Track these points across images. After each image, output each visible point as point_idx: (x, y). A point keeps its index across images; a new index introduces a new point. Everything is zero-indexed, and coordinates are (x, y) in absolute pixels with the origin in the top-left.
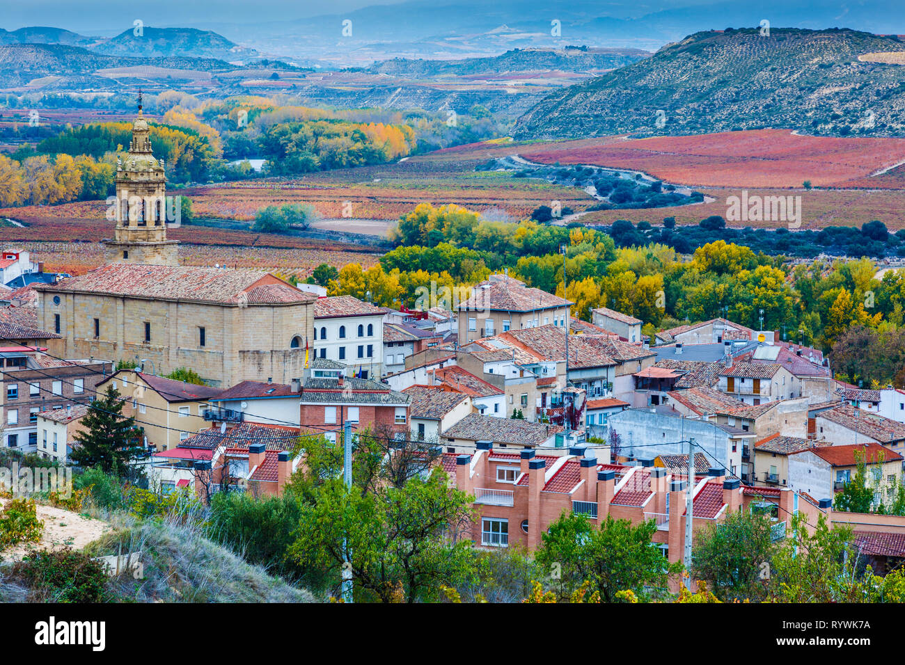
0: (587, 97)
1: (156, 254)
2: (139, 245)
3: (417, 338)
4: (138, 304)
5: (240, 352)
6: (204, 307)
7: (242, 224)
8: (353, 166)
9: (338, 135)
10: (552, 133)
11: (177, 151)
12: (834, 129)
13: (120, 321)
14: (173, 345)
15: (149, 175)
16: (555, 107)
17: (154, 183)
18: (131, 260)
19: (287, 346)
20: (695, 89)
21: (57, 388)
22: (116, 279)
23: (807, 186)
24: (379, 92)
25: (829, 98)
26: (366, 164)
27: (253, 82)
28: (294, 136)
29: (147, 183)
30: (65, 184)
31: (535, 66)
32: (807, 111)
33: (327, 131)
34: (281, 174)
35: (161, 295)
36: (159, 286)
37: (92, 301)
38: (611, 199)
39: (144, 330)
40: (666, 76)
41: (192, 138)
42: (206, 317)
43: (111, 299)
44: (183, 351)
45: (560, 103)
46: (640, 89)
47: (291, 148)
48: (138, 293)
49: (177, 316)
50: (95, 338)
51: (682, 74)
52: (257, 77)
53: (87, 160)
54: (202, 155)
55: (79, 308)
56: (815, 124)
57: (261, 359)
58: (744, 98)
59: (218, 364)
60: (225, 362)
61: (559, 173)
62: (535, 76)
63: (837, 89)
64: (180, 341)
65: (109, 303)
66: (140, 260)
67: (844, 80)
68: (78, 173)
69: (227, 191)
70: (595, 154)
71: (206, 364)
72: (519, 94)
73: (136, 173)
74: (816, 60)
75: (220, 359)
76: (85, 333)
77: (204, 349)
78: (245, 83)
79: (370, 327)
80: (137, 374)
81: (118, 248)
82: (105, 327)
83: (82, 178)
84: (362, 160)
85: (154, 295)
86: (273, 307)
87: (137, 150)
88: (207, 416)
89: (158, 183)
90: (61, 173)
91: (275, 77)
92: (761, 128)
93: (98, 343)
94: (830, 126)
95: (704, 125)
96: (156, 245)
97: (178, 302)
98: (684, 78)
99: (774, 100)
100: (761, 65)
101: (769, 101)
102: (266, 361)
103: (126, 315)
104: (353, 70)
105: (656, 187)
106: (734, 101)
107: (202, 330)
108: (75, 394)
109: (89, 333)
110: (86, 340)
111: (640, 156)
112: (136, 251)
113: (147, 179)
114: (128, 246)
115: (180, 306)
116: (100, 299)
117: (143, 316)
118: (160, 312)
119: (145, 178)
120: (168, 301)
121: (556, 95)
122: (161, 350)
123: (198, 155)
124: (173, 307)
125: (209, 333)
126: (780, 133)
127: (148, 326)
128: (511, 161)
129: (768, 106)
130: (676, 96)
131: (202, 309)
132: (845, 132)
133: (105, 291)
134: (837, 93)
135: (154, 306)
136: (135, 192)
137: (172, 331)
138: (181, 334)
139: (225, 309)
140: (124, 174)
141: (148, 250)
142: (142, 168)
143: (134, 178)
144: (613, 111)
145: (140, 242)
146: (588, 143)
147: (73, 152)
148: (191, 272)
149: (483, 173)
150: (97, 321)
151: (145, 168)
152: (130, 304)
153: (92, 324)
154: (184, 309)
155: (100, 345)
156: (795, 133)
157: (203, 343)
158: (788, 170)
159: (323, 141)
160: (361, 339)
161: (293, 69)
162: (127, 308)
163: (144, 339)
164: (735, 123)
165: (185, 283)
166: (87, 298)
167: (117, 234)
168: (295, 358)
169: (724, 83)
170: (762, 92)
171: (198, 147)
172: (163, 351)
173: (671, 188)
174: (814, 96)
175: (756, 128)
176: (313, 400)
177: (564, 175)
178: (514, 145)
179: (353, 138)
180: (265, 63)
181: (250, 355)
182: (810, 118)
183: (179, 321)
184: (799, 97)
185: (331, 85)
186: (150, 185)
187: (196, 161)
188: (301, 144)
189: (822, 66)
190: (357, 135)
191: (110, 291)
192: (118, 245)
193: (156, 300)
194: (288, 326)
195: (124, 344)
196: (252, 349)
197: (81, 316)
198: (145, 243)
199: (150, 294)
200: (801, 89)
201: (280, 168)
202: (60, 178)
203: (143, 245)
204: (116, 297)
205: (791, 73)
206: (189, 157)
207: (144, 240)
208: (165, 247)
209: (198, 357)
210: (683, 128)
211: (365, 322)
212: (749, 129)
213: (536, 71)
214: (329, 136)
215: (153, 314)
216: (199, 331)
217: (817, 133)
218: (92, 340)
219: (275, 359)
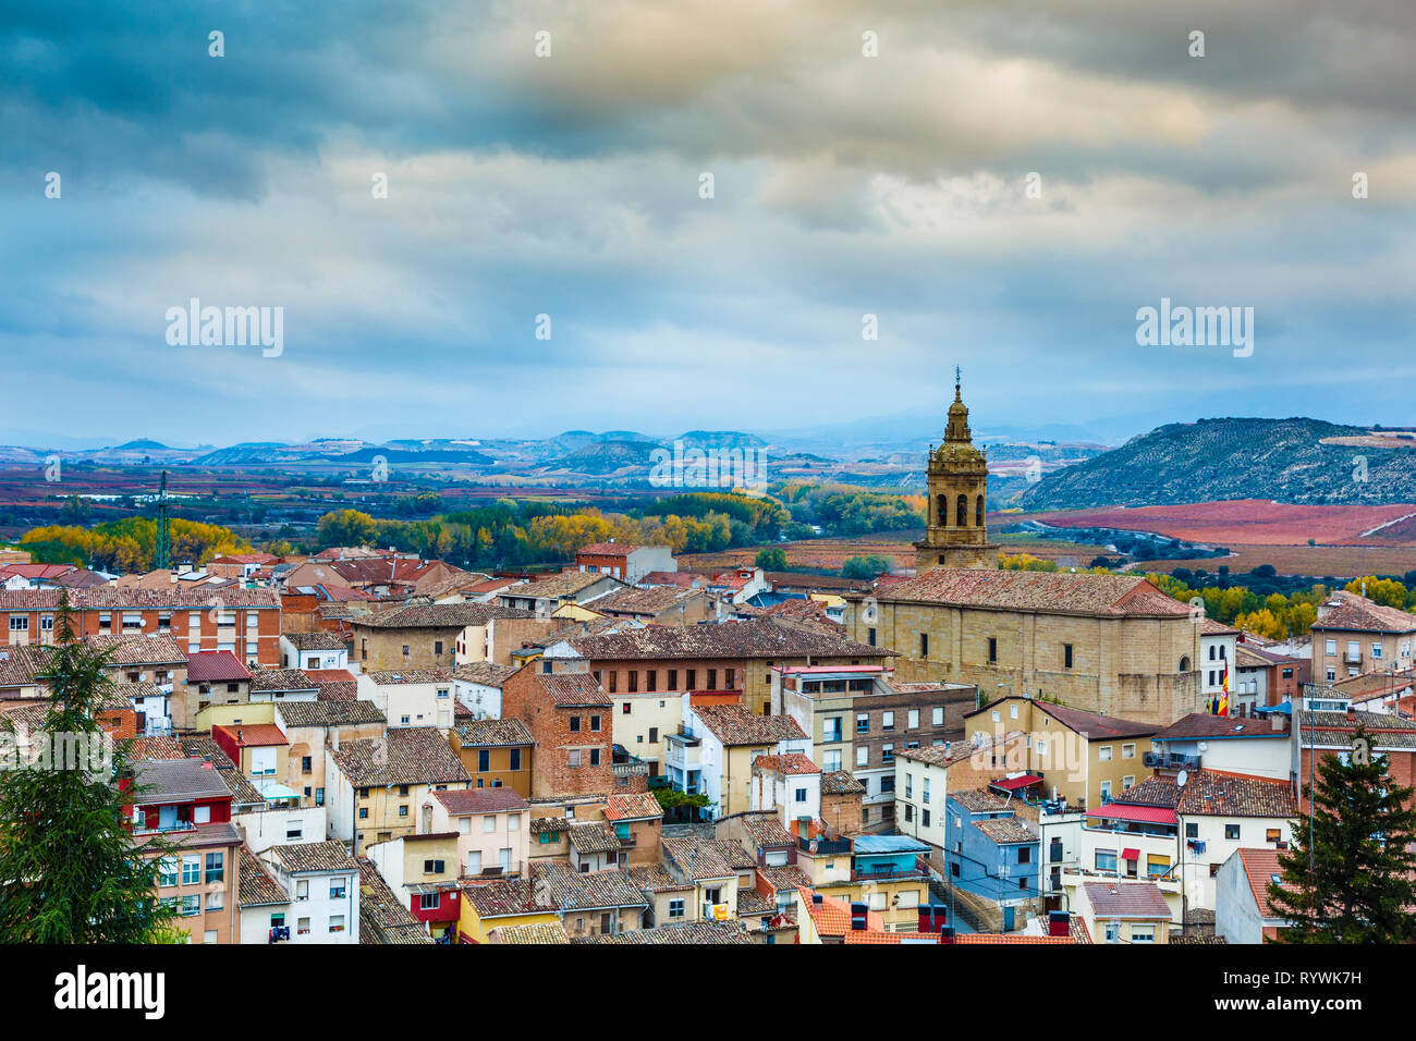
0: (1084, 476)
1: (978, 560)
2: (959, 548)
3: (1271, 663)
4: (981, 616)
5: (1120, 675)
6: (1073, 619)
7: (830, 572)
8: (898, 529)
9: (885, 504)
10: (1057, 504)
11: (757, 515)
12: (1310, 498)
13: (957, 636)
14: (1028, 666)
15: (970, 467)
16: (1057, 483)
17: (976, 476)
18: (948, 567)
19: (1176, 670)
20: (1178, 468)
21: (913, 719)
22: (944, 586)
23: (1312, 543)
24: (894, 476)
25: (1299, 474)
26: (909, 528)
27: (790, 470)
28: (848, 505)
29: (969, 474)
30: (674, 540)
31: (1014, 457)
32: (1281, 485)
33: (875, 501)
34: (843, 535)
35: (1011, 604)
36: (1005, 594)
37: (918, 613)
38: (1135, 554)
39: (988, 648)
40: (1150, 457)
41: (768, 505)
42: (1073, 631)
43: (945, 610)
44: (1043, 674)
45: (1060, 480)
46: (1129, 468)
47: (845, 514)
48: (980, 603)
49: (1035, 631)
50: (922, 657)
51: (1165, 456)
52: (793, 466)
53: (692, 521)
54: (776, 519)
55: (902, 621)
56: (1292, 495)
57: (1144, 685)
58: (1221, 474)
59: (1092, 691)
60: (1101, 688)
61: (1078, 534)
62: (1015, 465)
63: (1305, 467)
64: (1038, 662)
65: (942, 615)
66: (961, 566)
67: (1311, 459)
68: (685, 531)
69: (808, 547)
70: (1106, 519)
71: (1075, 691)
72: (1008, 478)
73: (956, 464)
74: (1282, 443)
75: (1094, 684)
76: (909, 651)
77: (1071, 671)
78: (783, 471)
79: (1222, 648)
80: (1033, 702)
81: (930, 552)
82: (935, 643)
83: (687, 535)
84: (905, 524)
85: (1002, 604)
86: (1160, 619)
87: (955, 437)
88: (1148, 759)
89: (980, 476)
90: (670, 530)
91: (807, 466)
92: (1243, 498)
93: (927, 663)
94: (1306, 496)
95: (1192, 496)
96: (977, 549)
97: (1037, 613)
98: (1167, 459)
99: (1249, 475)
100: (1233, 448)
101: (1245, 476)
102: (1151, 688)
103: (965, 630)
104: (868, 461)
105: (1175, 544)
106: (1213, 477)
107: (1069, 649)
108: (934, 727)
109: (914, 652)
110: (911, 659)
111: (1142, 521)
112: (956, 555)
113: (968, 470)
114: (946, 549)
115: (1038, 618)
116: (929, 610)
117: (987, 630)
118: (1010, 625)
119: (965, 469)
120: (1021, 612)
121: (1055, 474)
122: (1011, 672)
123: (774, 519)
124: (1029, 620)
125: (1079, 652)
126: (1261, 503)
127: (993, 642)
128: (1033, 525)
129: (1244, 481)
130: (1162, 474)
131: (1069, 622)
132: (1321, 501)
133: (936, 600)
134: (1306, 470)
135: (1003, 619)
136: (954, 485)
137: (1028, 649)
138: (1039, 653)
139: (1102, 622)
140: (940, 465)
141: (970, 554)
142: (962, 457)
143: (952, 469)
144: (1108, 487)
145: (959, 544)
146: (1090, 511)
147: (681, 514)
148: (1040, 578)
149: (1011, 535)
150: (924, 637)
151: (966, 457)
152: (969, 616)
153: (917, 641)
154: (1043, 622)
155: (930, 666)
156: (1274, 502)
157: (1069, 663)
158: (1283, 532)
159: (872, 509)
160: (1213, 663)
161: (821, 460)
162: (965, 621)
163: (988, 659)
164: (1218, 494)
165: (1038, 590)
166: (912, 609)
167: (931, 535)
168: (1184, 684)
169: (1202, 463)
170: (1236, 471)
171: (774, 513)
172: (1015, 675)
173: (1188, 545)
174: (1286, 472)
175: (1239, 499)
176: (1319, 741)
177: (1084, 536)
178: (1026, 514)
179: (897, 507)
180: (799, 456)
181: (1131, 680)
182: (1285, 490)
183: (1037, 637)
184: (1272, 473)
185: (853, 471)
186: (973, 478)
187: (772, 524)
188: (855, 510)
189: (1288, 448)
190: (900, 504)
191: (943, 600)
192: (932, 548)
193: (1006, 610)
194: (1177, 644)
195: (962, 664)
196: (1132, 673)
197: (904, 631)
198: (966, 545)
199: (997, 604)
200: (1273, 467)
201: (842, 530)
202: (670, 534)
203: (964, 549)
204: (950, 607)
205: (1261, 454)
206: (767, 521)
207: (964, 543)
208: (987, 551)
209: (1064, 682)
210: (1172, 499)
211: (1217, 643)
212: (1232, 499)
213: (1015, 461)
214: (877, 505)
215: (1000, 628)
216: (1064, 649)
217: (1295, 502)
218: (919, 660)
219: (1162, 686)
